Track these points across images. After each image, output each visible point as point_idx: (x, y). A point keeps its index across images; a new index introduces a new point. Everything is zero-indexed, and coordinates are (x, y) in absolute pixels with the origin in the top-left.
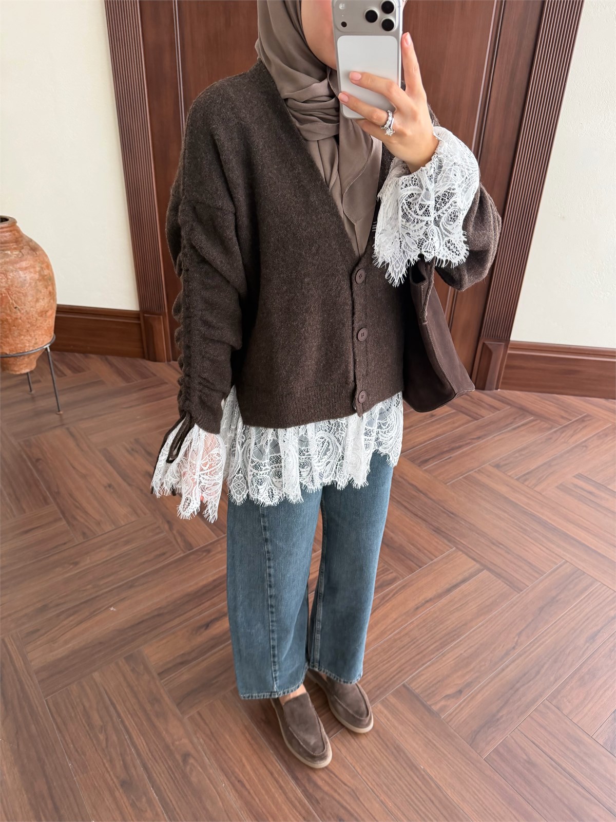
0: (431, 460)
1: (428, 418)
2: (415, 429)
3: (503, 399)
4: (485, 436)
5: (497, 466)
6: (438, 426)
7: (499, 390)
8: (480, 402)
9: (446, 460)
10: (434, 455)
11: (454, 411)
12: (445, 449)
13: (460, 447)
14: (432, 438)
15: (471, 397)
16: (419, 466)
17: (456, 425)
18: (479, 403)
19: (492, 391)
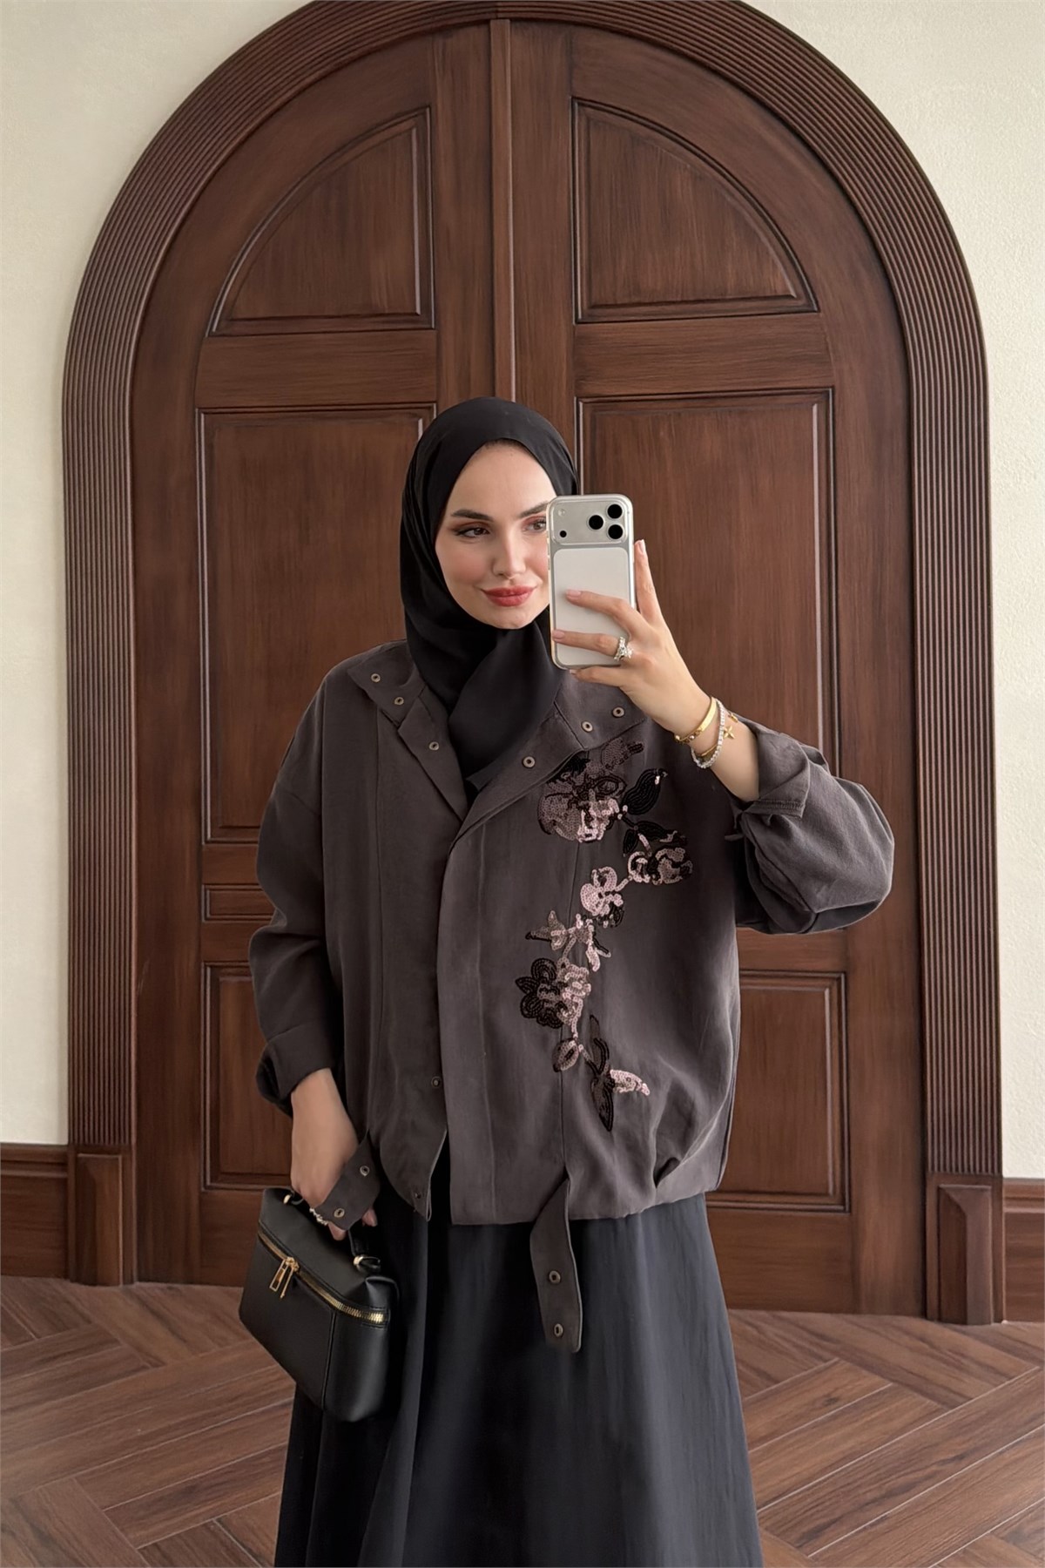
0: (832, 1527)
1: (820, 1408)
2: (783, 1440)
3: (1021, 1346)
4: (977, 1451)
5: (1015, 1536)
6: (848, 1429)
7: (1005, 1322)
8: (957, 1357)
9: (872, 1525)
10: (836, 1516)
11: (890, 1385)
12: (870, 1496)
13: (909, 1488)
14: (832, 1466)
15: (932, 1346)
16: (799, 1547)
17: (897, 1424)
18: (957, 1360)
19: (986, 1327)
